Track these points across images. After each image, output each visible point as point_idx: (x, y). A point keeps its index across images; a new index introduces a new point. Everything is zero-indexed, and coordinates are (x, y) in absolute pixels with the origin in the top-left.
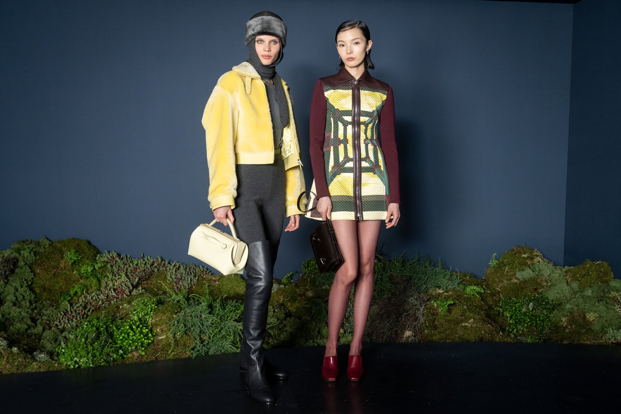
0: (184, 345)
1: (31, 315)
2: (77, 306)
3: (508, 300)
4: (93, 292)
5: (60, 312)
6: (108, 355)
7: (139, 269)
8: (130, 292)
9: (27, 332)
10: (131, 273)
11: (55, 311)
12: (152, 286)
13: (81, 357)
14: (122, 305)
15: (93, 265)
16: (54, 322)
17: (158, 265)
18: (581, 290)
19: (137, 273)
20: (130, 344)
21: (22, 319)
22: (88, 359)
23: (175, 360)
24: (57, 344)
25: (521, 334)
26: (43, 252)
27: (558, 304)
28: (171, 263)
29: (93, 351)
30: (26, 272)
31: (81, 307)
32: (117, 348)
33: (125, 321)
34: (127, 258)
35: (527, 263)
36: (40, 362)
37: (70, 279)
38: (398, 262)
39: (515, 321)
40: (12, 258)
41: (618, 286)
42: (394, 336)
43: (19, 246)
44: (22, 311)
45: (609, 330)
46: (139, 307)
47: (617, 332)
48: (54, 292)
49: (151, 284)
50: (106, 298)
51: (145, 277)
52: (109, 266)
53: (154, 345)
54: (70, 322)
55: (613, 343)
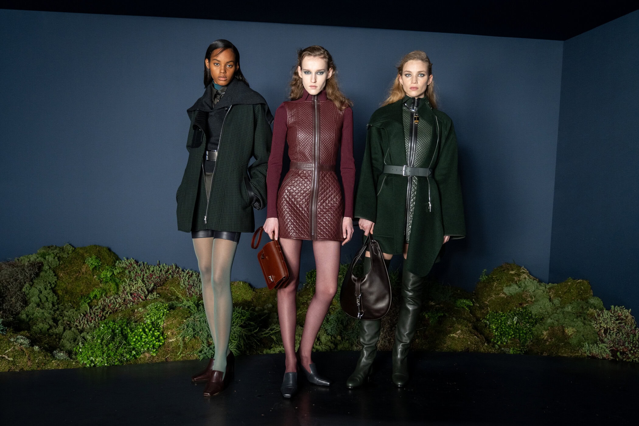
0: (193, 347)
1: (53, 315)
2: (96, 308)
3: (494, 313)
4: (111, 296)
5: (80, 313)
6: (122, 355)
7: (155, 275)
8: (146, 297)
9: (48, 332)
10: (147, 279)
11: (75, 312)
12: (166, 291)
13: (97, 357)
14: (138, 308)
15: (112, 270)
16: (74, 323)
17: (172, 272)
18: (562, 306)
19: (153, 279)
20: (143, 345)
21: (45, 319)
22: (103, 359)
23: (184, 362)
24: (76, 344)
25: (505, 345)
26: (67, 257)
27: (540, 318)
28: (185, 270)
29: (108, 352)
30: (49, 275)
31: (99, 309)
32: (130, 349)
33: (139, 324)
34: (144, 264)
35: (514, 279)
36: (59, 360)
37: (91, 283)
38: (395, 275)
39: (500, 334)
40: (37, 262)
41: (596, 303)
42: (387, 344)
43: (45, 251)
44: (45, 312)
45: (585, 345)
46: (152, 312)
47: (593, 346)
48: (75, 295)
49: (166, 290)
50: (123, 301)
51: (160, 283)
52: (127, 271)
53: (165, 347)
54: (89, 323)
55: (588, 356)
